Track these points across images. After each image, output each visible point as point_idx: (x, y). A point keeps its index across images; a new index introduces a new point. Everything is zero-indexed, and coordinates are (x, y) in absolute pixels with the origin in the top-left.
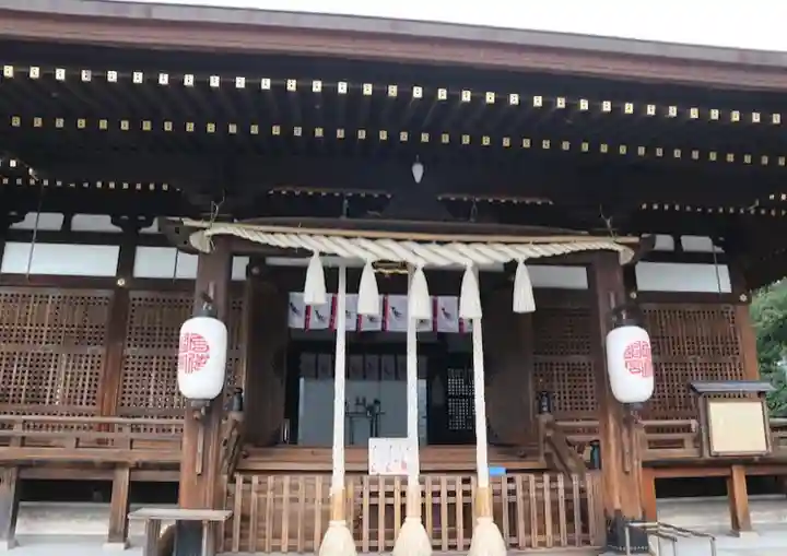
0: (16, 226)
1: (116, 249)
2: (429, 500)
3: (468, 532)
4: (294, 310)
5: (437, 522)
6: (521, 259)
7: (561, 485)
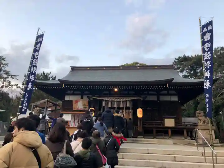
6: (128, 100)
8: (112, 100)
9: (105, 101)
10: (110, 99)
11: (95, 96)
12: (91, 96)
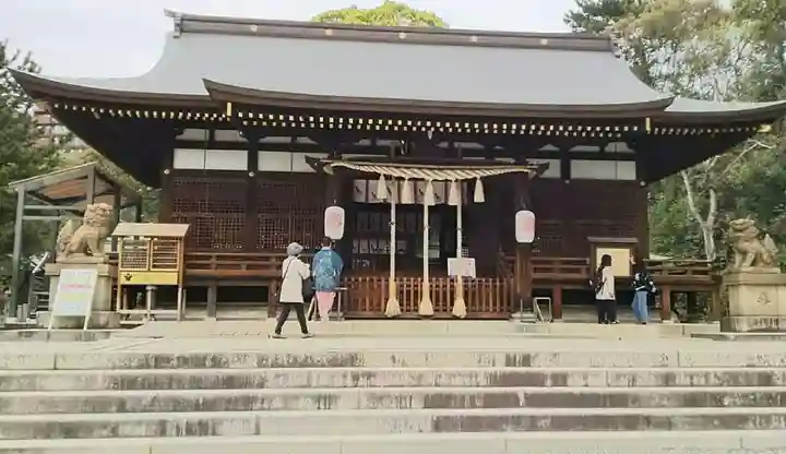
0: (178, 137)
1: (246, 152)
2: (434, 289)
3: (452, 304)
4: (358, 191)
5: (437, 300)
6: (478, 177)
7: (498, 284)
8: (415, 176)
9: (388, 178)
10: (408, 174)
11: (340, 159)
12: (322, 156)
